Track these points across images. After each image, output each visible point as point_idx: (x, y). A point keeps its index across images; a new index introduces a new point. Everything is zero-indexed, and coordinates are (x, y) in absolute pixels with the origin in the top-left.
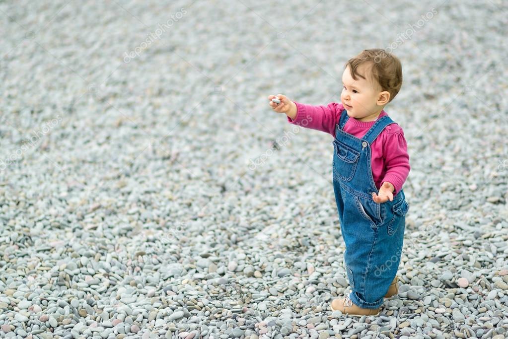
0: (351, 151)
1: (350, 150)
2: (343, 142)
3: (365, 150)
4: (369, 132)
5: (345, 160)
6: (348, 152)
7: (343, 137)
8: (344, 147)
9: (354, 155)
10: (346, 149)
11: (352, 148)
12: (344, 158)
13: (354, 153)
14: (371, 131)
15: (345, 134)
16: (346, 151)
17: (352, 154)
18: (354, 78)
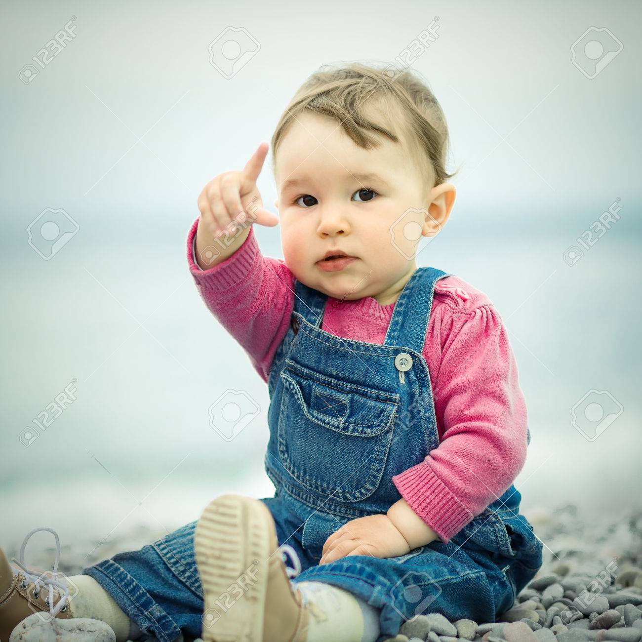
0: (364, 395)
1: (357, 392)
2: (321, 367)
3: (410, 382)
4: (396, 323)
5: (346, 428)
6: (352, 400)
7: (320, 351)
8: (329, 385)
9: (380, 405)
10: (341, 390)
11: (364, 384)
12: (341, 421)
13: (378, 399)
14: (400, 319)
15: (328, 339)
16: (345, 399)
17: (371, 403)
18: (363, 142)
